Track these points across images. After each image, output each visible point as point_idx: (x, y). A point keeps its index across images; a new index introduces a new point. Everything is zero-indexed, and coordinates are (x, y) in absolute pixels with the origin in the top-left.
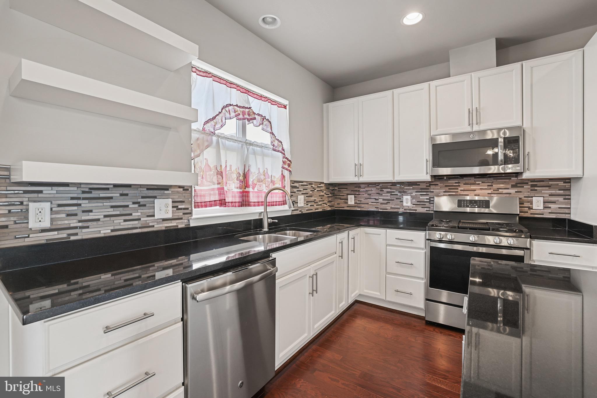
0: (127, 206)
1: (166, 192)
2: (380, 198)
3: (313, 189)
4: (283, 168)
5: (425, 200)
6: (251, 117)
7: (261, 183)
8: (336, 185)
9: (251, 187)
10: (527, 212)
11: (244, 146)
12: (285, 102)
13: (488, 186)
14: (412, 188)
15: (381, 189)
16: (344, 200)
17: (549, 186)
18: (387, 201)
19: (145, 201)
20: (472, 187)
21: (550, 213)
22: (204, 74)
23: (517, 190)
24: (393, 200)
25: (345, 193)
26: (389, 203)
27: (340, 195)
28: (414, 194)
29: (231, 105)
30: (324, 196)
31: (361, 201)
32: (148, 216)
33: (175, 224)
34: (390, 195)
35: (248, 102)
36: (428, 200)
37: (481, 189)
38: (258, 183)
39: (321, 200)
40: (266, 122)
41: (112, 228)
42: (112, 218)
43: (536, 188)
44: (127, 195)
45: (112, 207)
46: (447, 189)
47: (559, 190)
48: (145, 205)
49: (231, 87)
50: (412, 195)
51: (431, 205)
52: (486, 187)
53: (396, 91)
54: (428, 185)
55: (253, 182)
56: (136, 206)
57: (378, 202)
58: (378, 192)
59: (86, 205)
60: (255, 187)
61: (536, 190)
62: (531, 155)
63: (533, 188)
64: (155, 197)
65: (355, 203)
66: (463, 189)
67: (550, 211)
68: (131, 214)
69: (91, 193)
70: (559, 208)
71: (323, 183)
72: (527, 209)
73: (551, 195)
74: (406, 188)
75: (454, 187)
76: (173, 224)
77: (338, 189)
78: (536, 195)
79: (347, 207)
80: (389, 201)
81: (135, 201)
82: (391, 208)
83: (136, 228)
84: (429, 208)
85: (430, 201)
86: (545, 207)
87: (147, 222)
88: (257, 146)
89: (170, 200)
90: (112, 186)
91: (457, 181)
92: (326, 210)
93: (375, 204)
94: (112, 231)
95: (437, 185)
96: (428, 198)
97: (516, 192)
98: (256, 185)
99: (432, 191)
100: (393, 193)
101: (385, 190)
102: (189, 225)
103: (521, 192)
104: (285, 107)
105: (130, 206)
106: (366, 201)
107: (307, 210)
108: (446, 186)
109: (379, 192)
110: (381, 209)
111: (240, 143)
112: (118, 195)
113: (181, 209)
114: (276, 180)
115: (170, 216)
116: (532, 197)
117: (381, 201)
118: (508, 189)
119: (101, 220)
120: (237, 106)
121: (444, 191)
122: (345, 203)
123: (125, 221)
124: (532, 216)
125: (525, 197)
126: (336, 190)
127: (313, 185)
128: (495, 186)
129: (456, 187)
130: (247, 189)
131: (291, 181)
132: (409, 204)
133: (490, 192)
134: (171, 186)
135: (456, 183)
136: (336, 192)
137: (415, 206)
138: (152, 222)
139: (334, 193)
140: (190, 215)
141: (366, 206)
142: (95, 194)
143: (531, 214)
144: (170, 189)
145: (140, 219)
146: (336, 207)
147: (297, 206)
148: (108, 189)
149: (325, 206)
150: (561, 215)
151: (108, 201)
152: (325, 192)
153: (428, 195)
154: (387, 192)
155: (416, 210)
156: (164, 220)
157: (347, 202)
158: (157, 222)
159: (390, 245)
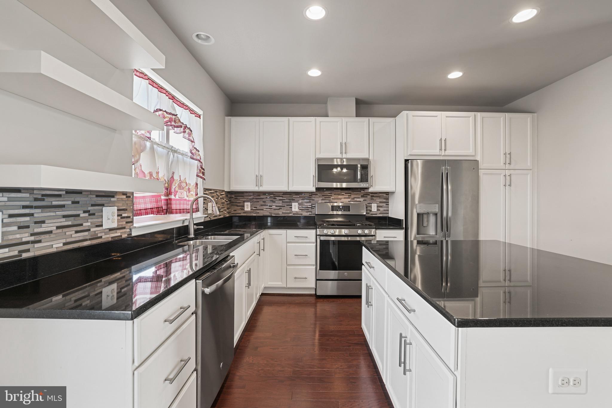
0: (78, 215)
1: (112, 199)
2: (273, 205)
3: (218, 197)
4: (197, 176)
5: (309, 206)
6: (176, 125)
7: (182, 191)
8: (232, 193)
9: (173, 194)
10: (369, 213)
11: (170, 153)
12: (200, 112)
13: (349, 196)
14: (299, 196)
15: (274, 198)
16: (240, 207)
17: (379, 197)
18: (279, 207)
19: (95, 210)
20: (339, 197)
21: (380, 213)
22: (141, 75)
23: (364, 199)
24: (284, 206)
25: (241, 201)
26: (281, 209)
27: (237, 202)
28: (300, 201)
29: (161, 110)
30: (224, 203)
31: (256, 207)
32: (97, 226)
33: (119, 234)
34: (281, 202)
35: (175, 110)
36: (311, 206)
37: (345, 198)
38: (179, 191)
39: (223, 207)
40: (187, 131)
41: (64, 241)
42: (65, 230)
43: (373, 198)
44: (78, 202)
45: (64, 216)
46: (323, 197)
47: (384, 199)
48: (94, 214)
49: (161, 92)
50: (299, 202)
51: (313, 210)
52: (347, 197)
53: (292, 119)
54: (311, 194)
55: (175, 189)
56: (87, 215)
57: (272, 208)
58: (271, 200)
59: (39, 214)
60: (177, 194)
61: (373, 199)
62: (373, 177)
63: (372, 198)
64: (103, 205)
65: (251, 210)
66: (333, 198)
67: (380, 212)
68: (82, 225)
69: (43, 200)
70: (384, 210)
71: (224, 191)
72: (369, 211)
73: (380, 202)
74: (294, 196)
75: (328, 197)
76: (118, 234)
77: (235, 196)
78: (373, 202)
79: (244, 213)
80: (281, 208)
81: (86, 209)
82: (283, 213)
83: (86, 240)
84: (311, 212)
85: (312, 206)
86: (378, 210)
87: (96, 232)
88: (179, 153)
89: (116, 208)
90: (64, 193)
91: (330, 192)
92: (226, 216)
93: (269, 210)
94: (65, 244)
95: (317, 194)
96: (311, 204)
97: (364, 200)
98: (177, 192)
99: (313, 199)
100: (284, 201)
101: (278, 198)
102: (131, 234)
103: (366, 200)
104: (200, 117)
105: (81, 215)
106: (261, 208)
107: (214, 217)
108: (323, 196)
109: (273, 200)
110: (274, 214)
111: (167, 149)
112: (70, 202)
113: (124, 217)
114: (191, 187)
115: (115, 225)
116: (371, 204)
117: (274, 207)
118: (359, 198)
119: (54, 232)
120: (165, 111)
121: (322, 199)
122: (241, 210)
123: (77, 232)
124: (371, 215)
125: (368, 203)
126: (233, 197)
127: (218, 193)
128: (353, 196)
129: (330, 197)
130: (170, 197)
131: (204, 188)
132: (297, 210)
133: (350, 200)
134: (116, 193)
135: (329, 193)
136: (232, 200)
137: (301, 211)
138: (101, 233)
139: (231, 200)
140: (132, 224)
141: (262, 211)
142: (48, 201)
143: (371, 214)
144: (115, 197)
145: (89, 230)
146: (232, 214)
147: (207, 213)
148: (60, 196)
149: (225, 212)
150: (385, 214)
151: (60, 209)
152: (225, 199)
153: (310, 202)
154: (280, 200)
155: (302, 214)
156: (111, 230)
157: (243, 208)
158: (105, 232)
159: (289, 242)
